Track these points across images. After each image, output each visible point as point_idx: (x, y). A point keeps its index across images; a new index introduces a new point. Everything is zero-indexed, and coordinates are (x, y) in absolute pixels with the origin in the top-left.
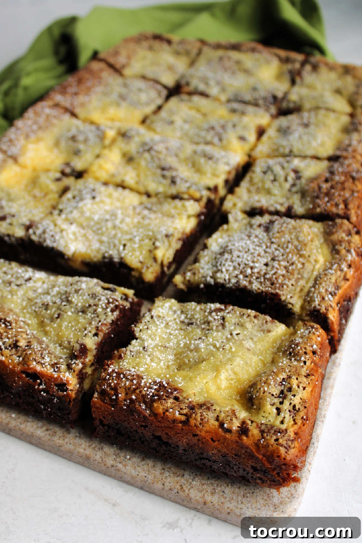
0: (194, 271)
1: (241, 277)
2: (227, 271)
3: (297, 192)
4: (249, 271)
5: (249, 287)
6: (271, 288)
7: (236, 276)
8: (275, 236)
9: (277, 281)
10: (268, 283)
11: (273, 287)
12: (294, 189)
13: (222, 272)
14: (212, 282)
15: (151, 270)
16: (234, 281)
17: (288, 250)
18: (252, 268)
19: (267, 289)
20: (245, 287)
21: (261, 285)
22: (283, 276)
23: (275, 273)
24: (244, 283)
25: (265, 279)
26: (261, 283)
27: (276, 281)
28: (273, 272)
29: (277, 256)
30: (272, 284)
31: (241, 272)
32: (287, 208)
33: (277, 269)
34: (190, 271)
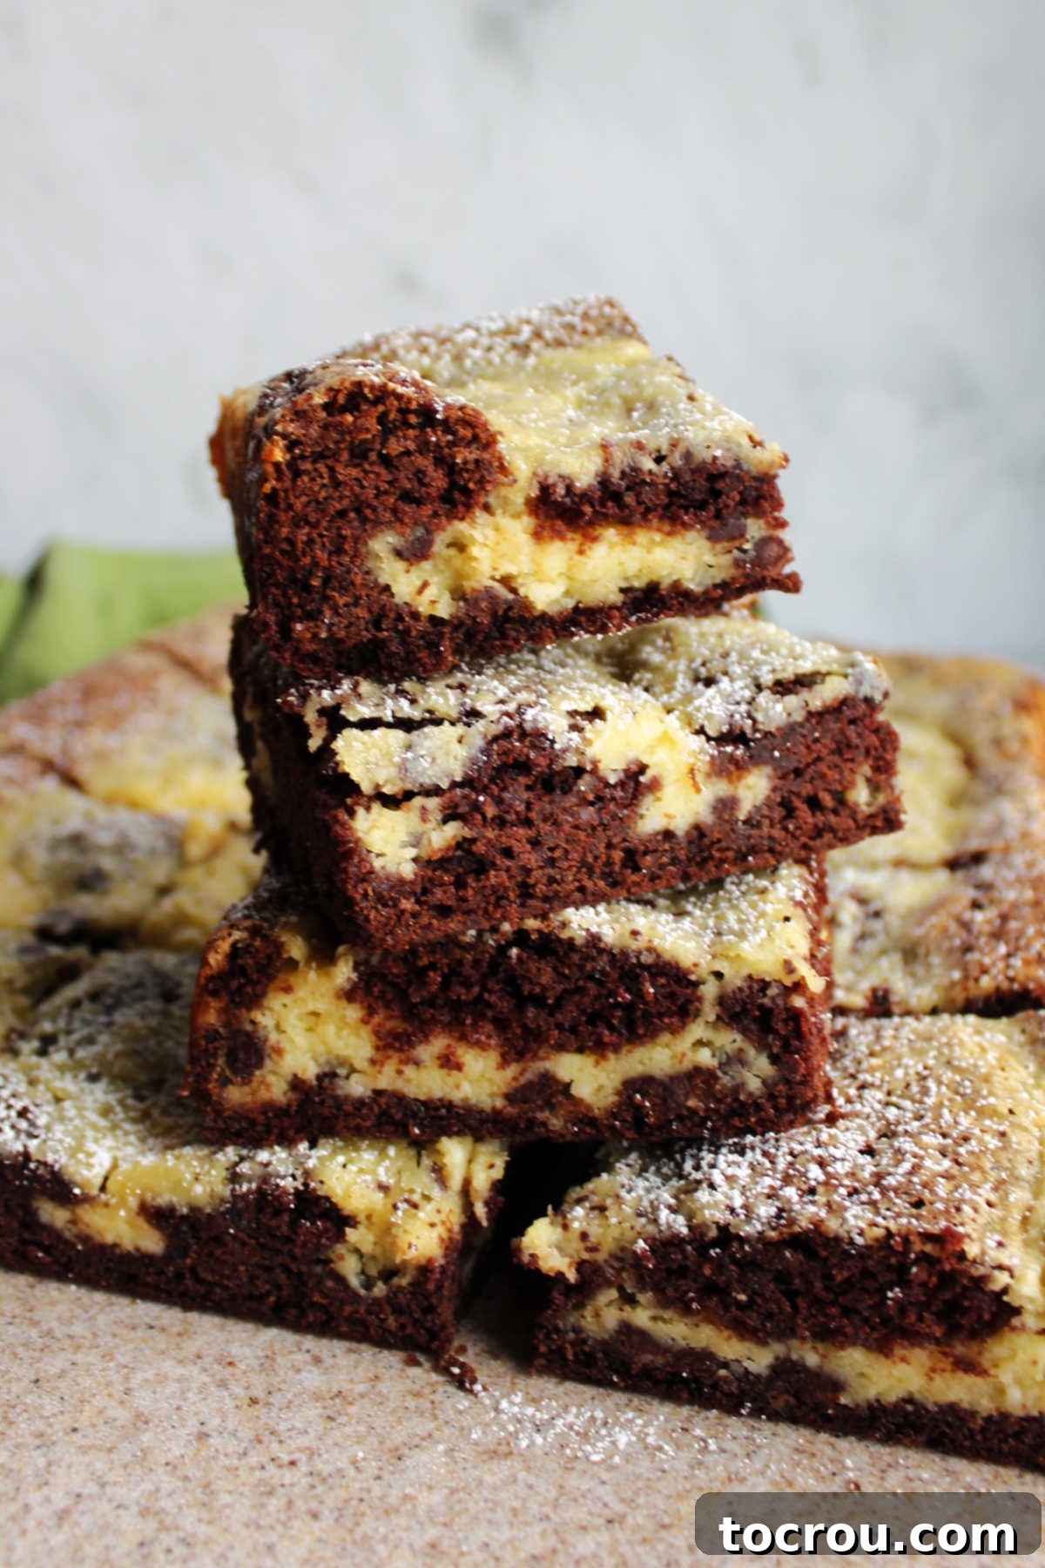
0: (596, 1199)
1: (791, 1192)
2: (730, 1179)
3: (884, 952)
4: (815, 1173)
5: (833, 1225)
6: (918, 1217)
7: (772, 1195)
8: (864, 1065)
9: (932, 1192)
10: (901, 1203)
11: (924, 1212)
12: (870, 946)
13: (712, 1186)
14: (680, 1225)
15: (426, 1213)
16: (766, 1210)
17: (930, 1101)
18: (822, 1164)
19: (904, 1221)
20: (818, 1224)
21: (877, 1213)
22: (947, 1176)
23: (915, 1169)
24: (808, 1213)
25: (884, 1191)
26: (873, 1203)
27: (927, 1195)
28: (906, 1166)
29: (898, 1123)
30: (919, 1204)
31: (787, 1180)
32: (869, 993)
33: (915, 1156)
34: (579, 1201)
